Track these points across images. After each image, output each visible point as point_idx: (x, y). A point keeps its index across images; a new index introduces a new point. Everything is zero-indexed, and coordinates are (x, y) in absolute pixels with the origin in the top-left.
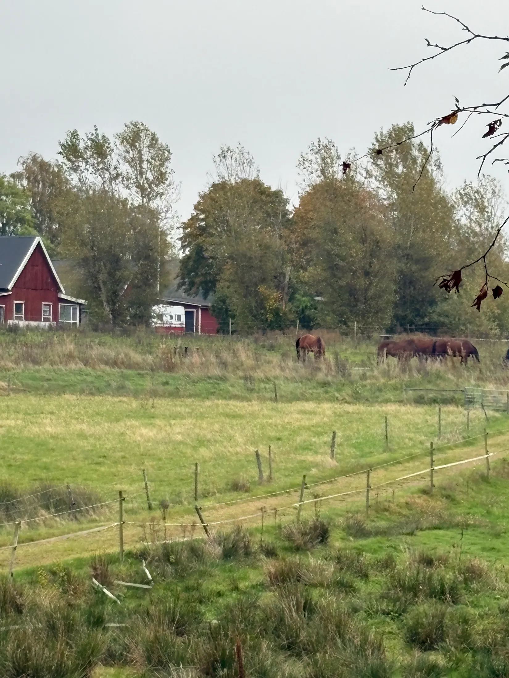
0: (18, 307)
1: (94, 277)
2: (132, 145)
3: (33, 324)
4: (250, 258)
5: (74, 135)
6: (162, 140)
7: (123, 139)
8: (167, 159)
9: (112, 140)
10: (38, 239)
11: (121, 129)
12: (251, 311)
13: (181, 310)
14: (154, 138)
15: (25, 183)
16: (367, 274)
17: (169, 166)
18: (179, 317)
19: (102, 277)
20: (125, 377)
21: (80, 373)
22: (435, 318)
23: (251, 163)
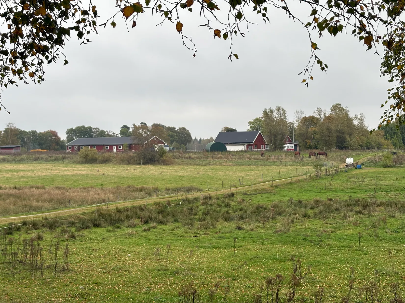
0: (256, 146)
1: (271, 139)
2: (278, 111)
3: (259, 150)
4: (303, 134)
5: (266, 109)
6: (285, 109)
7: (276, 110)
8: (286, 113)
9: (274, 110)
10: (260, 132)
11: (276, 107)
12: (304, 145)
13: (293, 145)
14: (283, 109)
15: (264, 119)
16: (329, 136)
17: (286, 115)
18: (293, 147)
19: (273, 139)
20: (256, 162)
21: (248, 161)
22: (345, 145)
23: (303, 113)
